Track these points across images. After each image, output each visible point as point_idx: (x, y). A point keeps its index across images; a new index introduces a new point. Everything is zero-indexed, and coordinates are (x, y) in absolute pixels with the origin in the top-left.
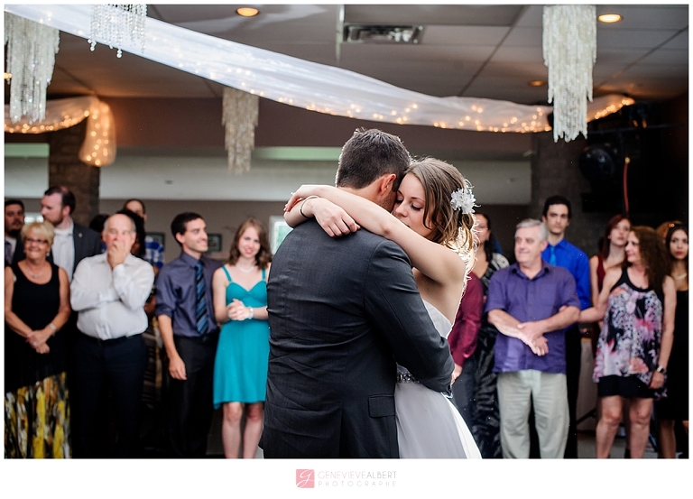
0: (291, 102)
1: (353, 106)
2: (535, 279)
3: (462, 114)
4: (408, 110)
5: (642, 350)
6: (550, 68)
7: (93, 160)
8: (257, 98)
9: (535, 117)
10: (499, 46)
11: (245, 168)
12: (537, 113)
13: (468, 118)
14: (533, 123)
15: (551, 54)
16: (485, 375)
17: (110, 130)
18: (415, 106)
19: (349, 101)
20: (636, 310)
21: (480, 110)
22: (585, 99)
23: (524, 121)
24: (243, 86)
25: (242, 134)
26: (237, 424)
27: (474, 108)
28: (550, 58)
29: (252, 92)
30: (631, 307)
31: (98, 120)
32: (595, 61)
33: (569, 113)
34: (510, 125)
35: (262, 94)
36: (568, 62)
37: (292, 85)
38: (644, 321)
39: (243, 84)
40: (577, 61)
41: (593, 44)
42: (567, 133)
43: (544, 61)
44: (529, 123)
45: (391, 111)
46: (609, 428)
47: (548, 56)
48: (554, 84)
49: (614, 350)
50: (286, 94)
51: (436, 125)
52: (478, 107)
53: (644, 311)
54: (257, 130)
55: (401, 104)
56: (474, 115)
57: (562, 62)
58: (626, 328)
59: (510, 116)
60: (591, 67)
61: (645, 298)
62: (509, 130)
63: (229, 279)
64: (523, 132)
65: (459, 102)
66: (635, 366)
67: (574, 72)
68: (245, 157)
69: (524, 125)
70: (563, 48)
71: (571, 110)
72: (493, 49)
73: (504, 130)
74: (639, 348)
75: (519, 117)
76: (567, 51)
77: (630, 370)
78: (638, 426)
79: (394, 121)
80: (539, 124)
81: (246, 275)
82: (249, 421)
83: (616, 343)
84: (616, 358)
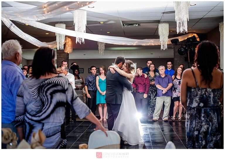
1: (123, 43)
2: (164, 78)
7: (67, 52)
13: (150, 43)
16: (154, 98)
17: (71, 45)
18: (137, 42)
25: (102, 47)
30: (178, 83)
31: (68, 42)
38: (180, 86)
45: (132, 43)
49: (175, 92)
51: (142, 45)
52: (152, 40)
53: (180, 84)
56: (151, 42)
58: (177, 88)
60: (168, 36)
61: (180, 81)
63: (99, 78)
66: (179, 94)
68: (103, 52)
74: (180, 91)
78: (180, 107)
81: (103, 78)
82: (104, 107)
83: (175, 91)
84: (175, 94)
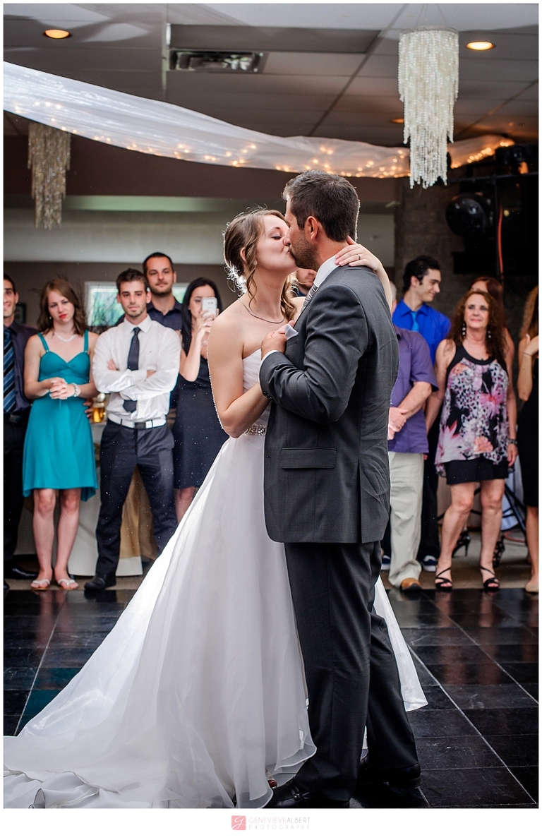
0: (108, 141)
1: (181, 146)
3: (308, 156)
4: (245, 151)
5: (487, 428)
6: (406, 104)
8: (69, 136)
9: (395, 160)
10: (353, 77)
11: (56, 221)
12: (398, 156)
13: (316, 161)
14: (394, 168)
15: (407, 87)
18: (253, 147)
19: (177, 140)
20: (483, 386)
21: (330, 152)
22: (445, 139)
23: (382, 166)
24: (52, 122)
25: (51, 181)
26: (50, 515)
27: (323, 149)
28: (406, 92)
29: (64, 129)
30: (478, 383)
32: (457, 97)
33: (427, 156)
34: (366, 170)
35: (75, 132)
36: (425, 98)
37: (110, 122)
38: (491, 396)
39: (53, 120)
40: (437, 96)
41: (455, 76)
42: (425, 178)
43: (399, 96)
44: (388, 166)
45: (224, 152)
46: (460, 517)
47: (403, 91)
48: (410, 122)
49: (456, 433)
50: (103, 132)
51: (278, 168)
52: (327, 148)
53: (491, 385)
54: (68, 175)
55: (237, 144)
56: (322, 157)
57: (420, 97)
58: (472, 407)
59: (365, 159)
60: (452, 103)
61: (490, 371)
62: (364, 175)
63: (45, 348)
64: (381, 177)
65: (305, 143)
66: (479, 446)
67: (432, 108)
68: (56, 208)
69: (382, 169)
70: (420, 80)
71: (429, 153)
72: (347, 79)
73: (358, 175)
74: (484, 425)
75: (375, 161)
76: (425, 84)
77: (475, 451)
78: (491, 511)
79: (229, 164)
80: (400, 169)
81: (66, 346)
82: (64, 511)
83: (460, 425)
84: (457, 441)
